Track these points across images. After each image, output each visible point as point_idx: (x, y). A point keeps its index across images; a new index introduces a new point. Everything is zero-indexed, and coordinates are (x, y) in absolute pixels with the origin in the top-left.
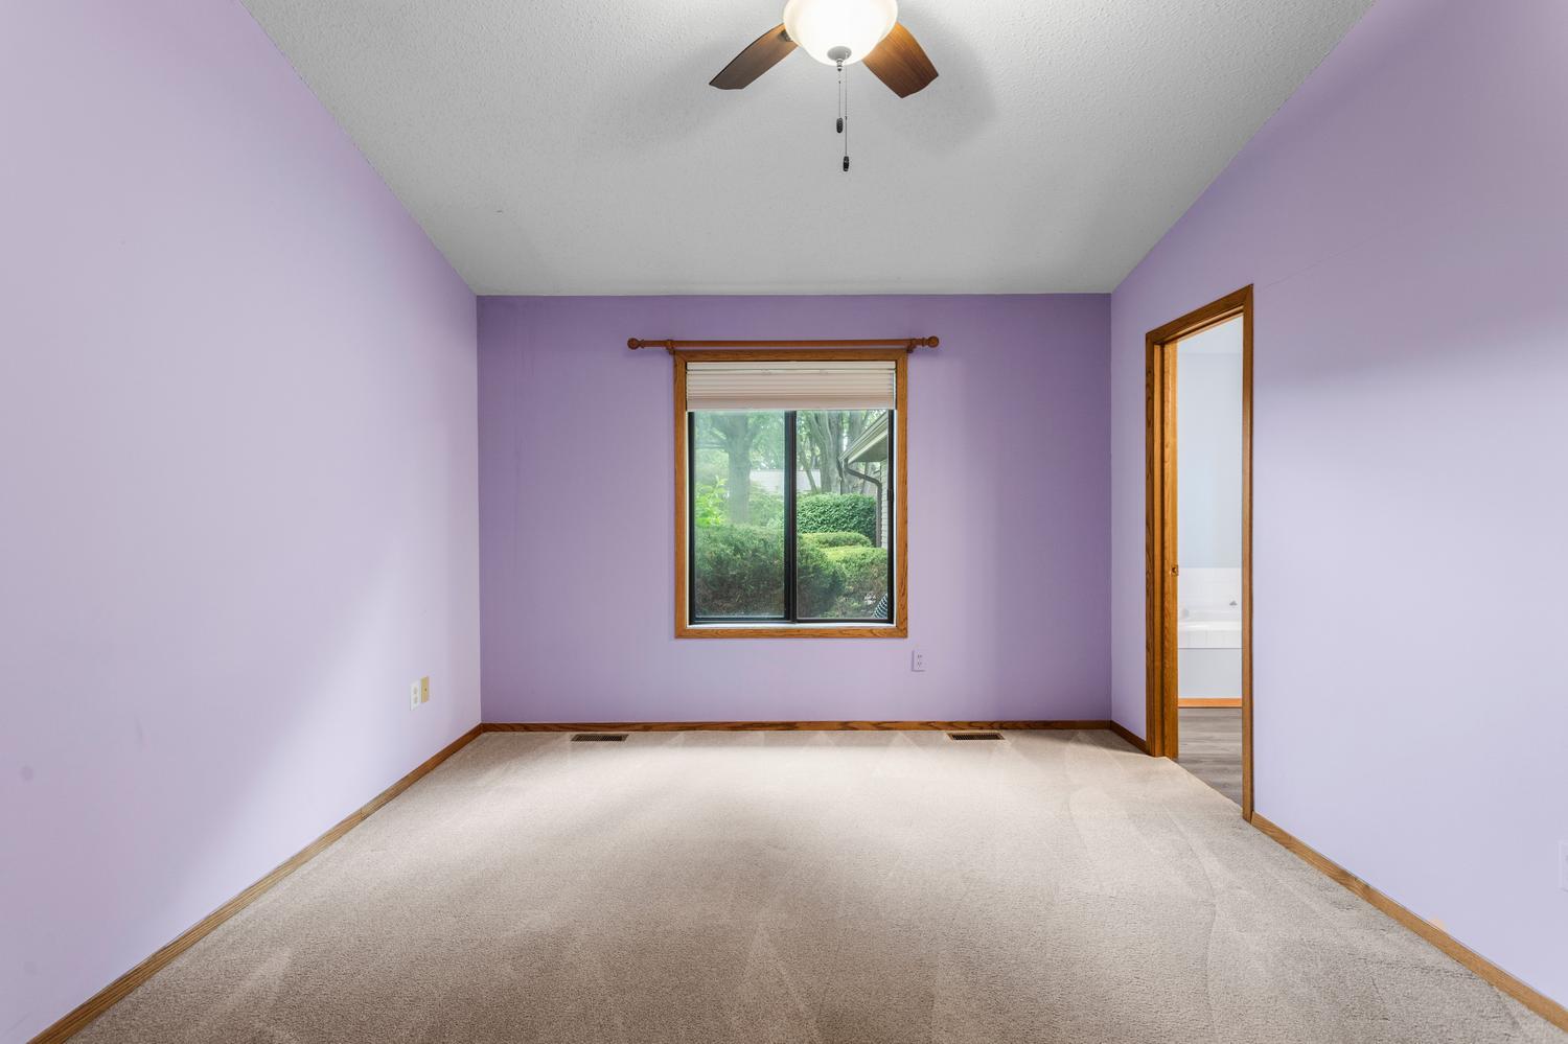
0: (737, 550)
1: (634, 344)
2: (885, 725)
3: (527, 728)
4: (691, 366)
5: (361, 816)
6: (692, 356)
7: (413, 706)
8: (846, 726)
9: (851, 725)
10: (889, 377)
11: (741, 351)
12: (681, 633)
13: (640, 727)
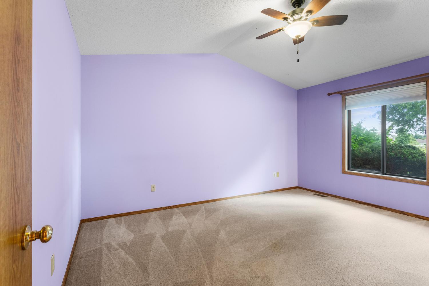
0: (373, 150)
1: (329, 94)
2: (420, 217)
3: (306, 189)
4: (346, 97)
5: (259, 194)
6: (347, 94)
7: (274, 177)
8: (402, 213)
9: (404, 213)
10: (423, 88)
11: (362, 90)
12: (344, 172)
13: (333, 196)
